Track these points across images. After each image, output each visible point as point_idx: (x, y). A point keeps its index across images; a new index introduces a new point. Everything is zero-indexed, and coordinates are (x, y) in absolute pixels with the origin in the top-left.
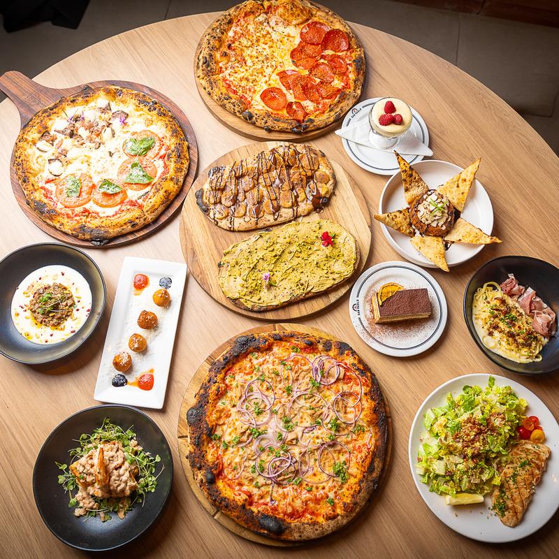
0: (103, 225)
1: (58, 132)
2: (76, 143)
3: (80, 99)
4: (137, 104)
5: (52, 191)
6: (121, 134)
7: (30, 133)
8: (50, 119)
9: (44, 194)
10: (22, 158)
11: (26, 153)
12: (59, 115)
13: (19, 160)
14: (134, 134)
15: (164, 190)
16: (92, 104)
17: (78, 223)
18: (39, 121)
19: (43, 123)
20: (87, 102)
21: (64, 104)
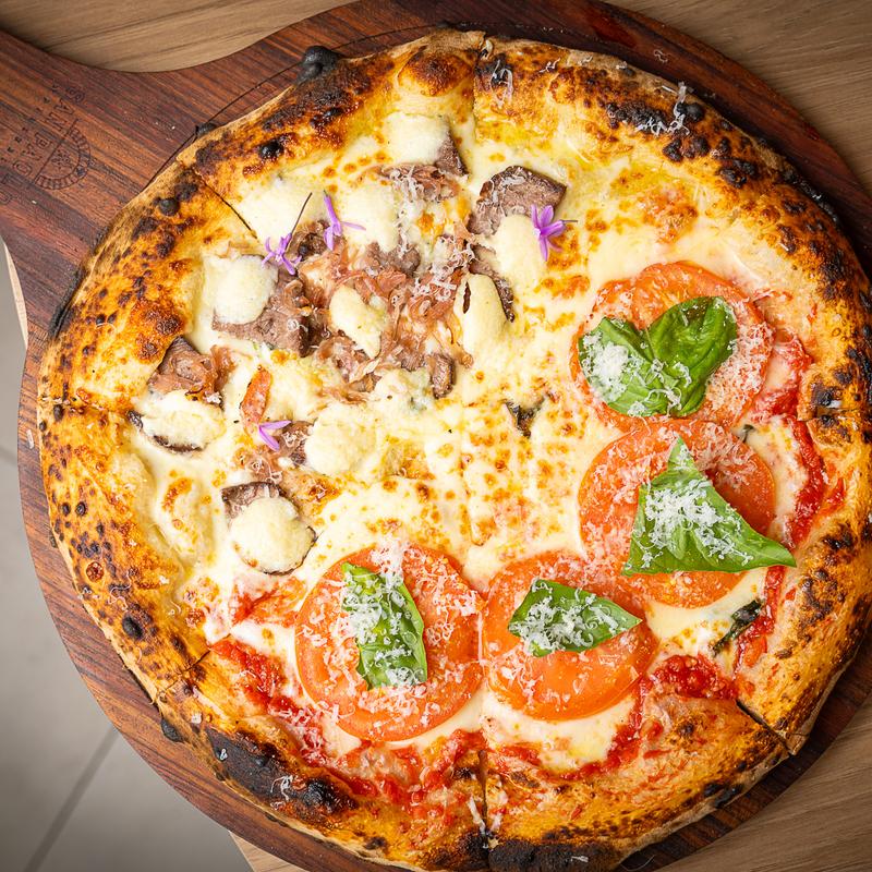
0: (583, 824)
1: (237, 330)
2: (332, 379)
3: (305, 131)
4: (604, 126)
5: (280, 663)
6: (544, 299)
7: (97, 363)
8: (178, 266)
9: (250, 689)
10: (99, 509)
11: (112, 485)
12: (210, 229)
13: (87, 524)
14: (611, 289)
15: (850, 601)
16: (361, 148)
17: (452, 821)
18: (125, 284)
19: (152, 294)
20: (338, 140)
21: (224, 166)
